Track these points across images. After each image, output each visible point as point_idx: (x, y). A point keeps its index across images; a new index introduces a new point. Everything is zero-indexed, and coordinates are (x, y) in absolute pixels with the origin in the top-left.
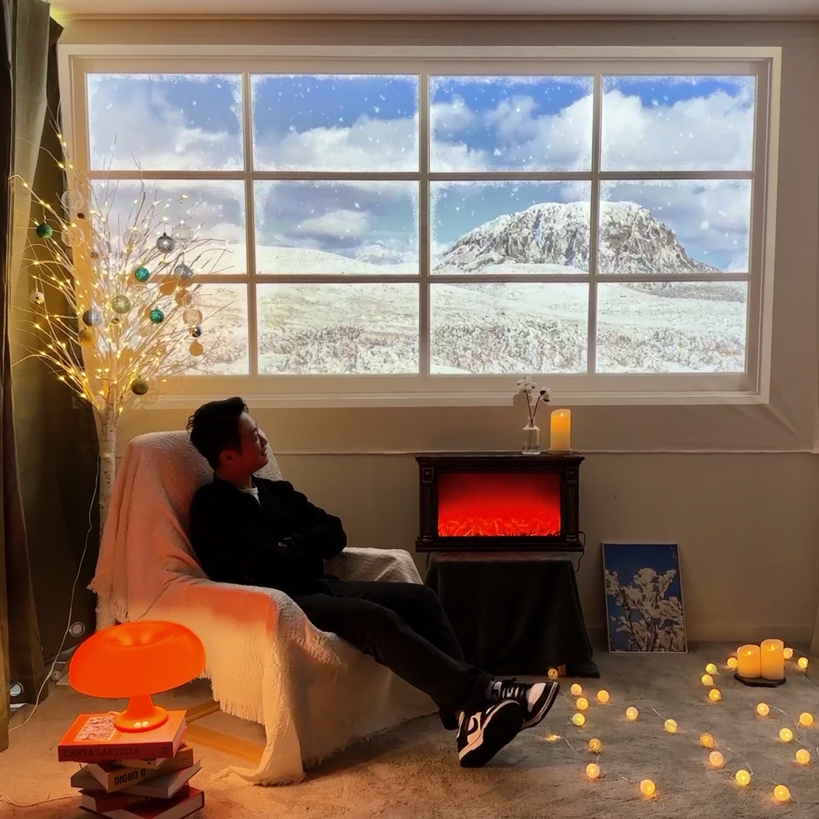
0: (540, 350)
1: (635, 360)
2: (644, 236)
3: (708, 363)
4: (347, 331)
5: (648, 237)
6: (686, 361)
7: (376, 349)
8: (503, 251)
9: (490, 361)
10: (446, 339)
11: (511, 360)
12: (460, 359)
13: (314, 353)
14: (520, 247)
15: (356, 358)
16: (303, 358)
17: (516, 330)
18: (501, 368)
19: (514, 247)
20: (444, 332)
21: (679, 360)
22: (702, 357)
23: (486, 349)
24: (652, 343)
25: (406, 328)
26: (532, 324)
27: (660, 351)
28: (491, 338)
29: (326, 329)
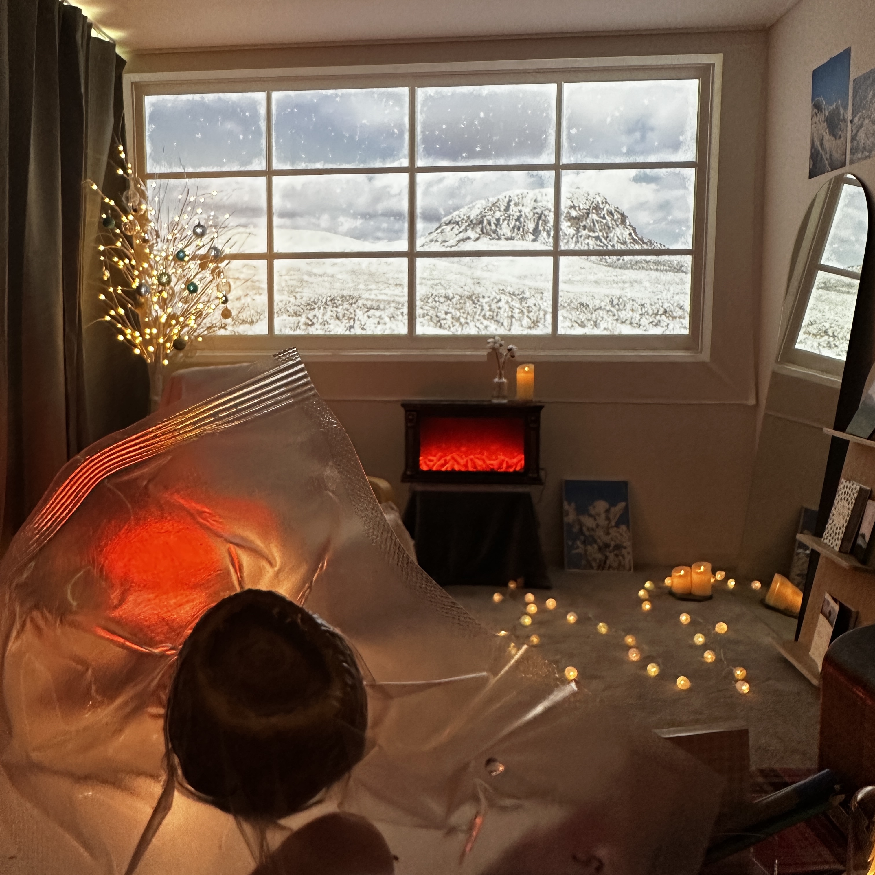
0: (510, 314)
1: (592, 323)
2: (600, 217)
3: (656, 325)
4: (348, 298)
5: (604, 218)
6: (637, 324)
7: (371, 312)
8: (478, 230)
9: (467, 323)
10: (430, 305)
11: (486, 322)
12: (442, 322)
13: (320, 317)
14: (493, 227)
15: (354, 320)
16: (311, 321)
17: (489, 297)
18: (477, 329)
19: (488, 227)
20: (428, 298)
21: (631, 324)
22: (651, 320)
23: (464, 313)
24: (608, 308)
25: (396, 295)
26: (503, 292)
27: (614, 315)
28: (469, 304)
29: (330, 296)
